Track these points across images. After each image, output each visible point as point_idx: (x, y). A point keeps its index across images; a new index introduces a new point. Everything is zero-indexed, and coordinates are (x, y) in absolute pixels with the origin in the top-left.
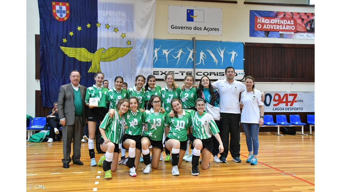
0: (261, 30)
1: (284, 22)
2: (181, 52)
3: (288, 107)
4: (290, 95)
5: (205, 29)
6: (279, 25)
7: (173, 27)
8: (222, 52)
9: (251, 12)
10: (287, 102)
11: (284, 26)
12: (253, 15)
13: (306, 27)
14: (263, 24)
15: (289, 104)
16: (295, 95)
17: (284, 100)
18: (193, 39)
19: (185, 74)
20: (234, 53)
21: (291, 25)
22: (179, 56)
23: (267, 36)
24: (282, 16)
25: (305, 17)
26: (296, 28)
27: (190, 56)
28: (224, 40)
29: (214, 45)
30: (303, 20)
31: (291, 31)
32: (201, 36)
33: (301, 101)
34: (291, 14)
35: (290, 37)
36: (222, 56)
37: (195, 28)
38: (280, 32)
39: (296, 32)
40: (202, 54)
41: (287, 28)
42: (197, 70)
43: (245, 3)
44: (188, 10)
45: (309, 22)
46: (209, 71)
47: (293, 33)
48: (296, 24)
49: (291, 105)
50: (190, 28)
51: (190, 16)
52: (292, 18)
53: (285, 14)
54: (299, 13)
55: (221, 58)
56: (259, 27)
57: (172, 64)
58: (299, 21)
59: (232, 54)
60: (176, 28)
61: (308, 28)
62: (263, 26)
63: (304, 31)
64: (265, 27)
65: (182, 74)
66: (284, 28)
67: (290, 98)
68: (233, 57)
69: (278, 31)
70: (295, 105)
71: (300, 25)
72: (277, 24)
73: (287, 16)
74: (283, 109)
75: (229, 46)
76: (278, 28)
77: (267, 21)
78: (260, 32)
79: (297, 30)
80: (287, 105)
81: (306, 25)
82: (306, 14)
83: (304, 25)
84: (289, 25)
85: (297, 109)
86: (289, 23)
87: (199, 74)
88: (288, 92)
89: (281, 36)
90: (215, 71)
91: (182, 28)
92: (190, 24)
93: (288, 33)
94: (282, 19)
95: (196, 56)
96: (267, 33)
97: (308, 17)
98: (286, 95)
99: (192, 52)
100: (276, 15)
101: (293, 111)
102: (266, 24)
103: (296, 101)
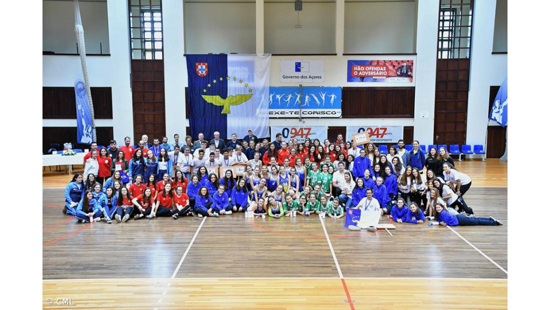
0: (357, 76)
1: (377, 69)
2: (290, 96)
3: (378, 139)
4: (381, 129)
5: (310, 77)
6: (373, 71)
7: (284, 77)
8: (324, 95)
9: (349, 62)
10: (378, 135)
11: (377, 72)
12: (351, 64)
13: (396, 72)
14: (359, 71)
15: (380, 136)
16: (385, 129)
17: (376, 133)
18: (301, 86)
19: (293, 113)
20: (333, 96)
21: (384, 71)
22: (289, 99)
23: (363, 81)
24: (375, 64)
25: (396, 64)
26: (388, 73)
27: (298, 99)
28: (325, 86)
29: (317, 90)
30: (394, 66)
31: (383, 76)
32: (307, 83)
33: (390, 134)
34: (384, 62)
35: (382, 80)
36: (323, 98)
37: (302, 77)
38: (374, 77)
39: (388, 76)
40: (307, 97)
41: (380, 74)
42: (303, 110)
43: (344, 55)
44: (296, 63)
45: (400, 68)
46: (313, 110)
47: (385, 77)
48: (387, 70)
49: (382, 137)
50: (298, 77)
51: (298, 67)
52: (385, 65)
53: (378, 62)
54: (390, 61)
55: (323, 100)
56: (355, 73)
57: (284, 106)
58: (391, 68)
59: (331, 97)
60: (287, 77)
61: (399, 73)
62: (358, 73)
63: (395, 75)
64: (360, 73)
65: (291, 113)
66: (377, 74)
67: (381, 132)
68: (332, 99)
69: (372, 76)
70: (385, 137)
71: (391, 70)
72: (371, 70)
73: (380, 64)
74: (375, 140)
75: (329, 90)
76: (372, 74)
77: (362, 68)
78: (356, 78)
79: (389, 75)
80: (378, 137)
81: (397, 71)
82: (396, 61)
83: (395, 71)
84: (382, 71)
85: (387, 140)
86: (382, 69)
87: (304, 113)
88: (379, 127)
89: (375, 80)
90: (318, 110)
91: (291, 77)
92: (298, 74)
93: (381, 78)
94: (376, 66)
95: (303, 99)
96: (362, 79)
97: (399, 63)
98: (377, 129)
99: (299, 96)
100: (370, 63)
101: (383, 142)
102: (362, 71)
103: (386, 134)
